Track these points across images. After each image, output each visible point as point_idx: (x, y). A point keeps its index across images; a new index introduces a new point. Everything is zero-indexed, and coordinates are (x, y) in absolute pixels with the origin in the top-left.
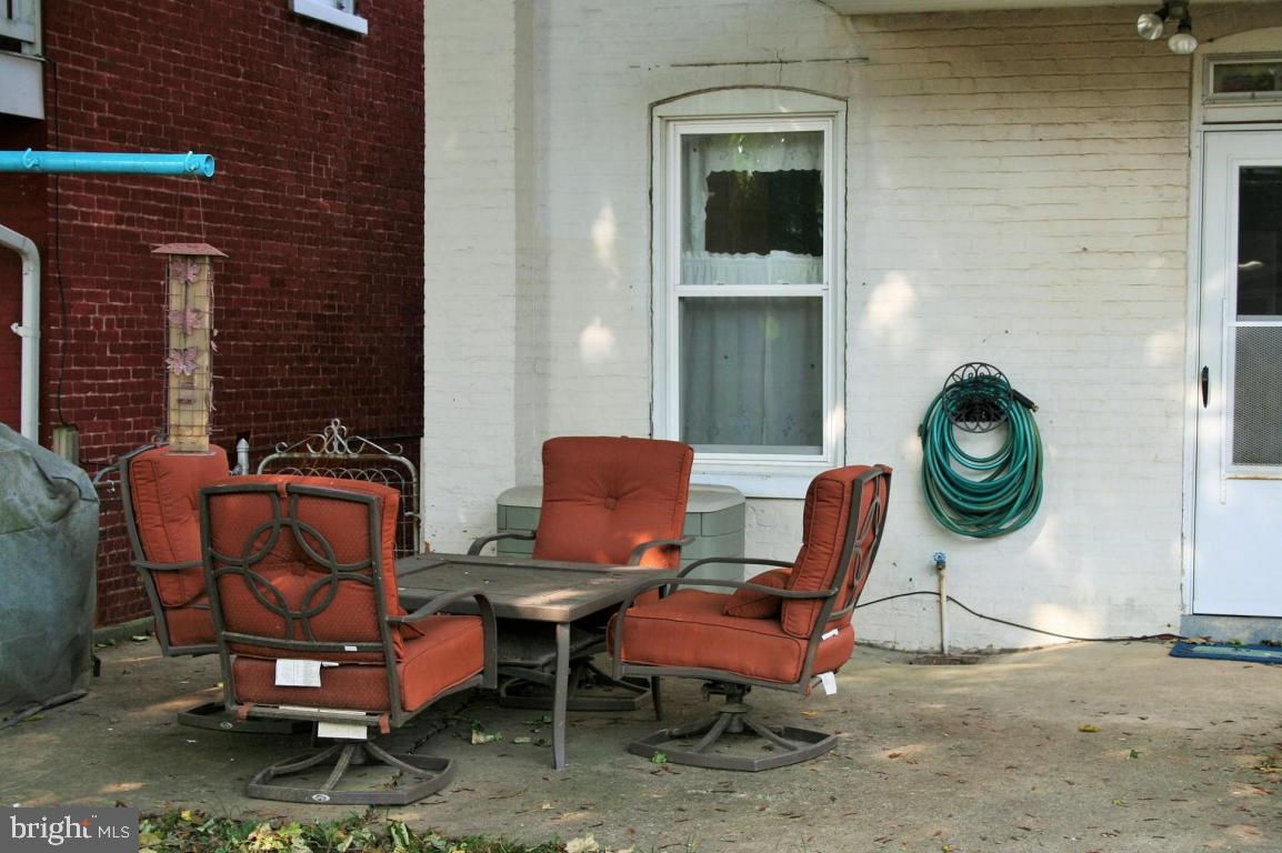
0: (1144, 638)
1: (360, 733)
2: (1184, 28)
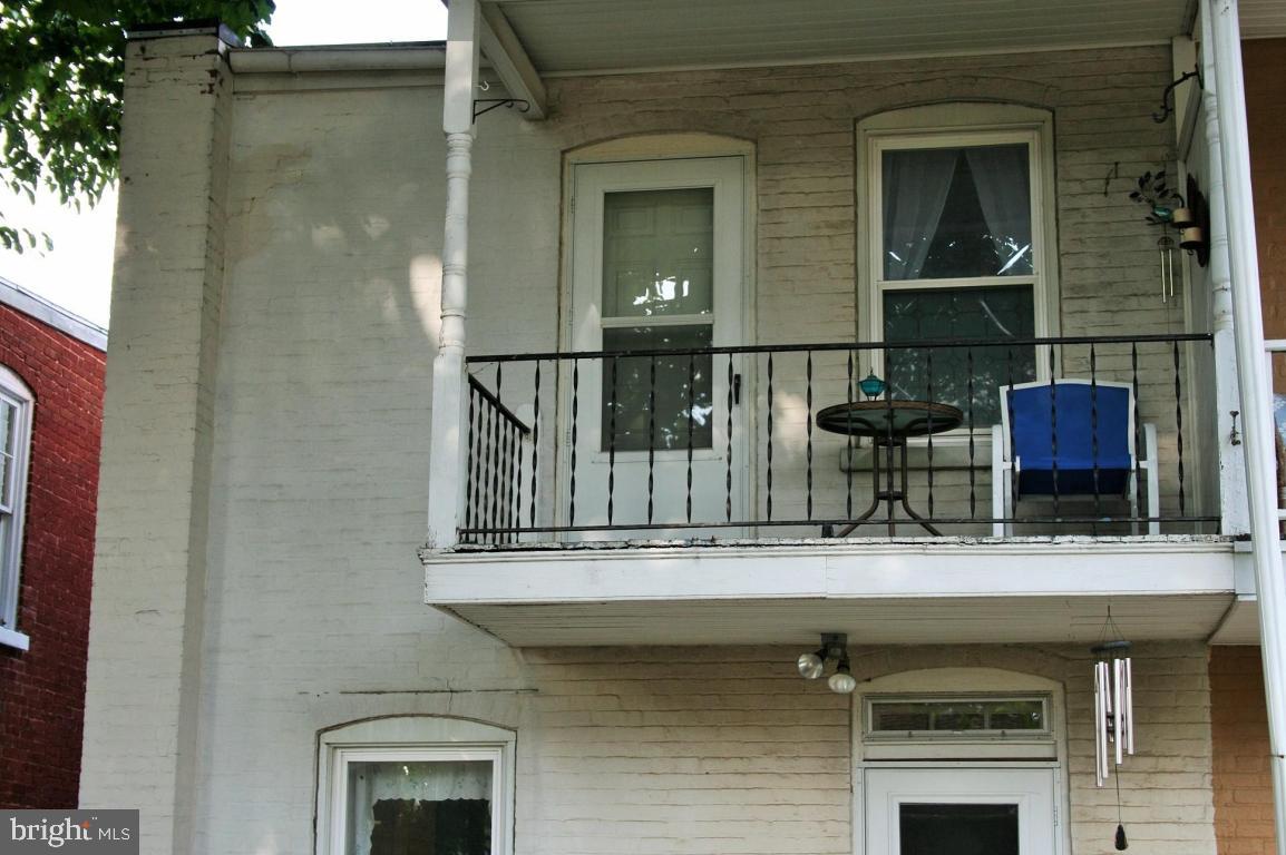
2: (843, 667)
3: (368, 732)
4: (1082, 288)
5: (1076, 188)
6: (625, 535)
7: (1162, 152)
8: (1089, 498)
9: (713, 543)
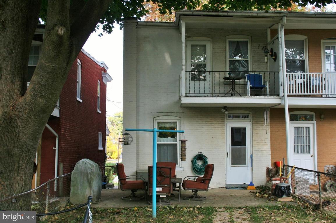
0: (221, 188)
1: (165, 196)
2: (227, 110)
3: (161, 118)
4: (255, 61)
5: (254, 47)
6: (207, 95)
7: (266, 43)
8: (254, 89)
9: (218, 96)
